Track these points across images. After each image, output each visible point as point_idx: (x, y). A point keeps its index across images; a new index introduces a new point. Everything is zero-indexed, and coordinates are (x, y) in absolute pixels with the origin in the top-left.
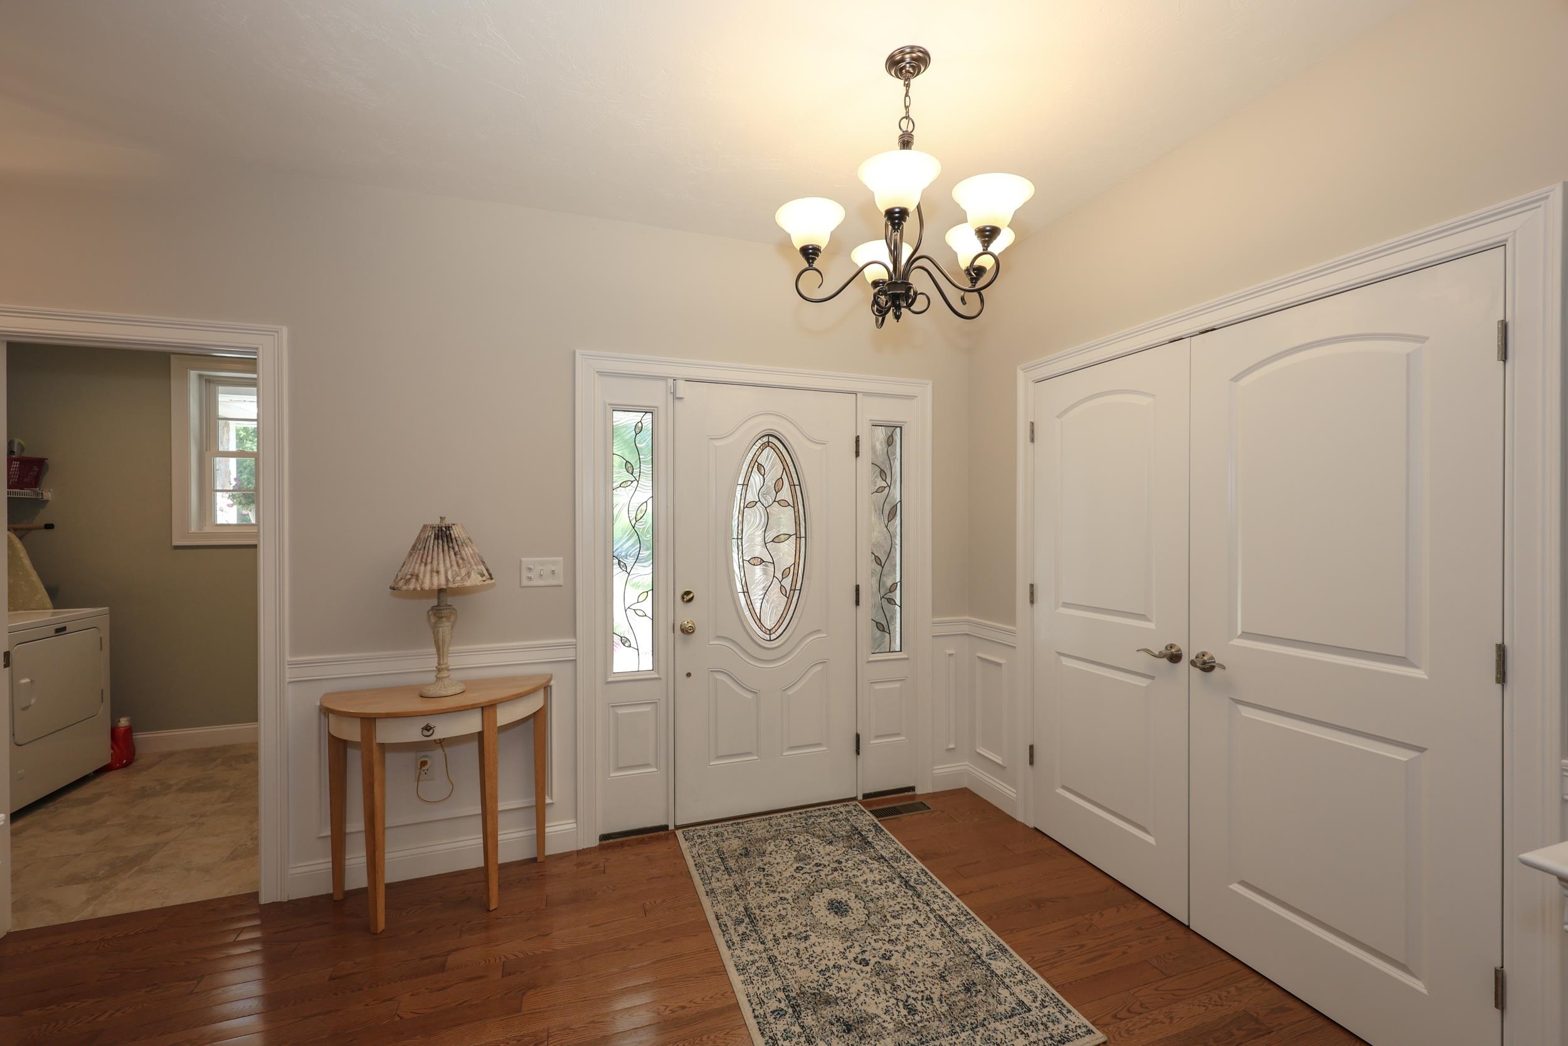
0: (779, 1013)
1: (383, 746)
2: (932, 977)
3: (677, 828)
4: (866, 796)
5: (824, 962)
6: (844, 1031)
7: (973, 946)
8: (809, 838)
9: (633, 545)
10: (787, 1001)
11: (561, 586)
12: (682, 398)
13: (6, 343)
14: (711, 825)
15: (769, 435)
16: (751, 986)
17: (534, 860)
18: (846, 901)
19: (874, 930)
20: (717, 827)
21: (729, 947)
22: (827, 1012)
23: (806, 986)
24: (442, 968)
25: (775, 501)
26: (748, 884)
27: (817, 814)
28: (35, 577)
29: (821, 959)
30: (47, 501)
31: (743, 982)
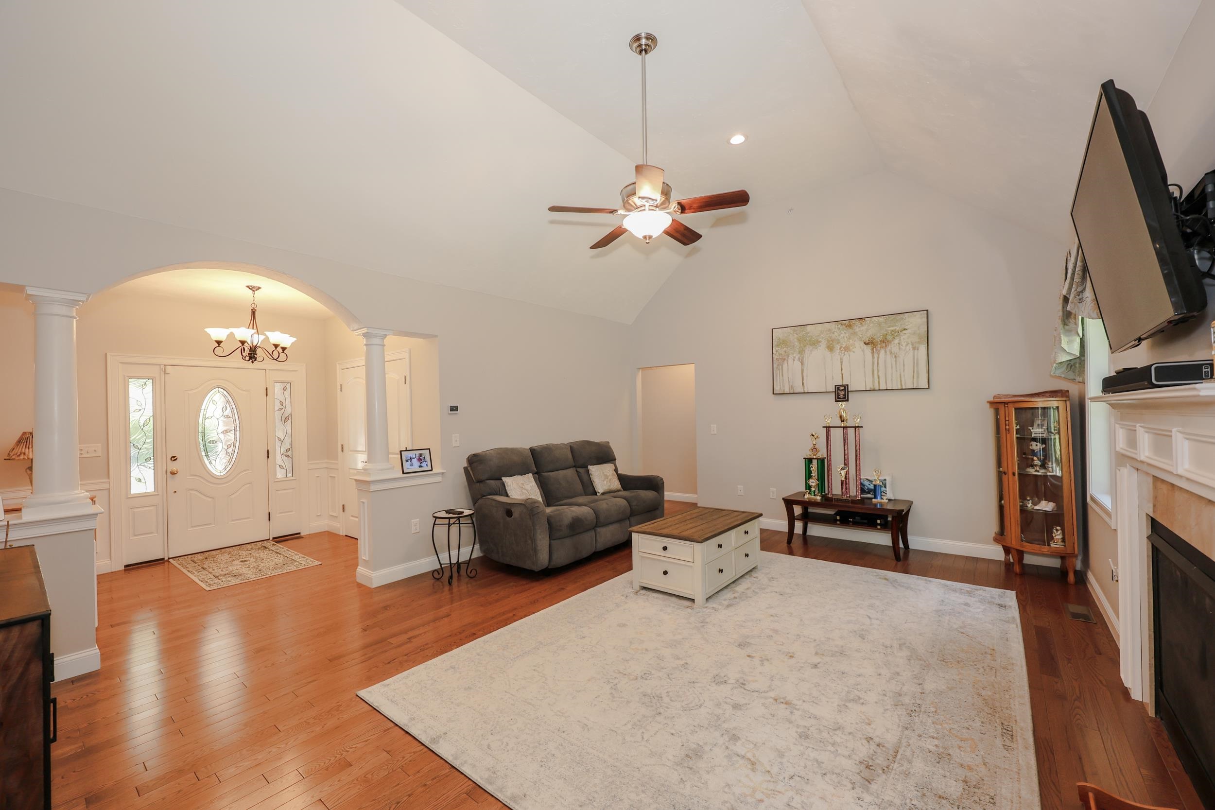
3: (170, 558)
4: (273, 538)
9: (142, 437)
11: (100, 457)
12: (169, 373)
14: (189, 556)
15: (218, 388)
18: (248, 559)
19: (256, 562)
20: (192, 556)
25: (222, 416)
26: (205, 563)
27: (247, 546)
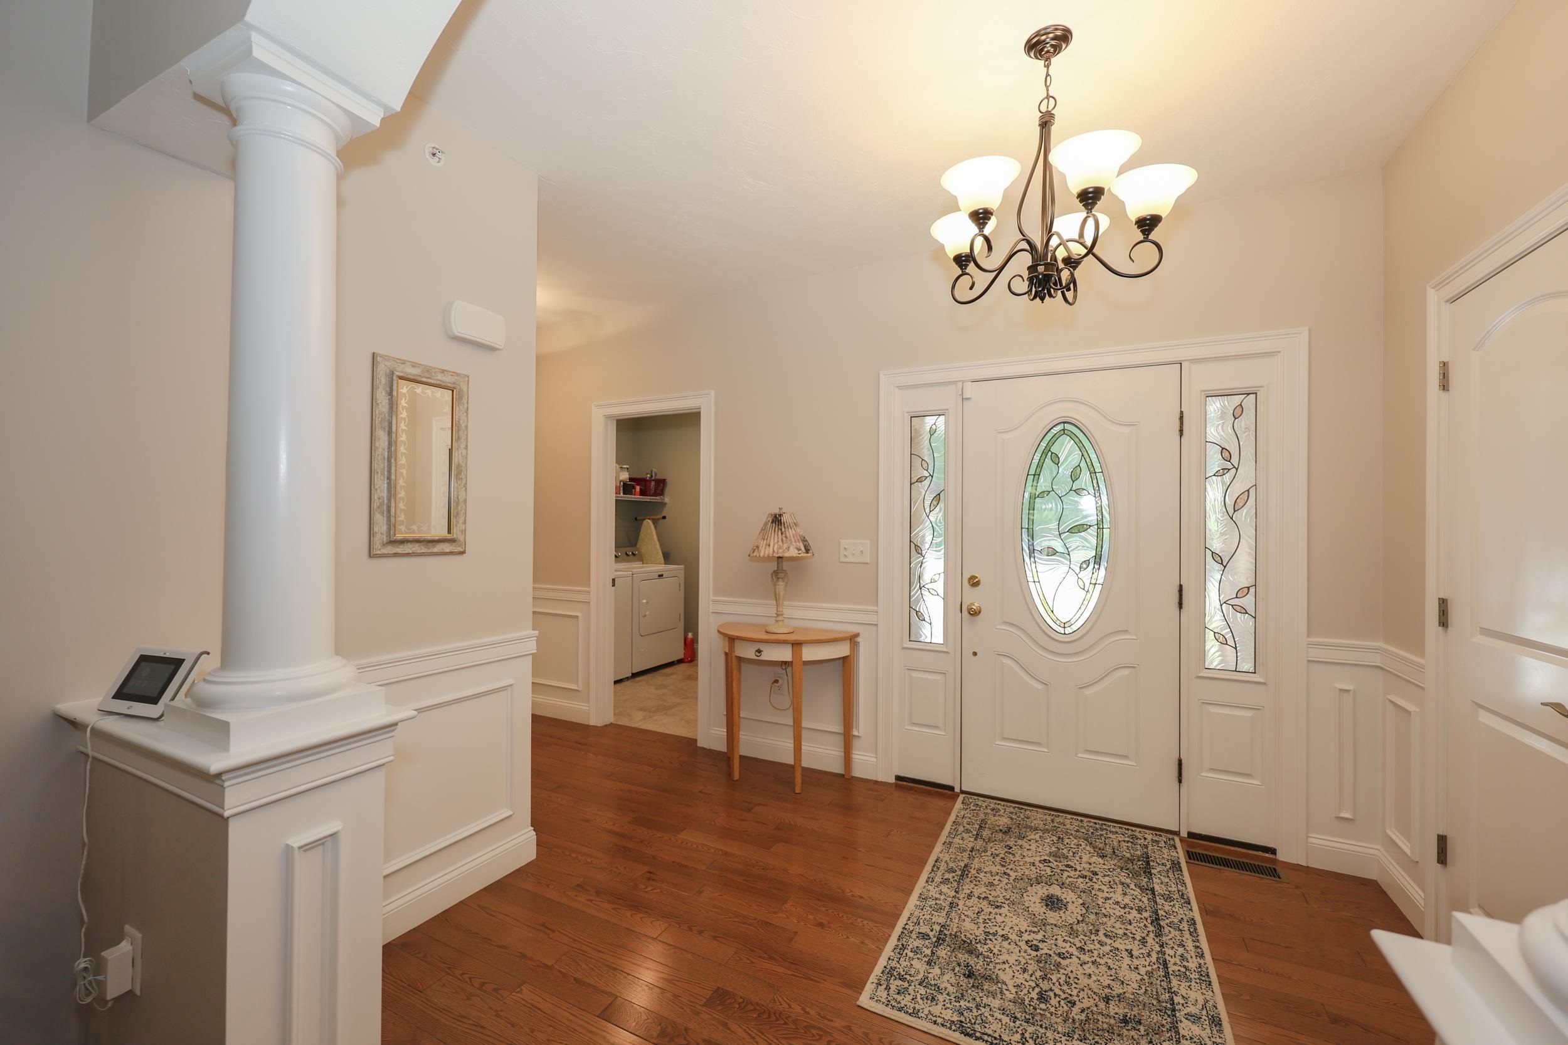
0: (924, 936)
1: (739, 659)
2: (1095, 993)
3: (963, 792)
4: (1191, 835)
5: (997, 928)
6: (964, 975)
7: (1177, 999)
8: (1083, 844)
10: (938, 933)
11: (867, 563)
12: (970, 398)
13: (615, 422)
14: (994, 801)
15: (1064, 423)
16: (920, 911)
17: (842, 776)
18: (1068, 902)
19: (1073, 932)
20: (998, 804)
21: (927, 882)
22: (963, 957)
23: (963, 934)
24: (749, 810)
25: (1071, 490)
26: (986, 851)
27: (1114, 830)
28: (658, 546)
29: (996, 926)
30: (666, 503)
31: (916, 906)
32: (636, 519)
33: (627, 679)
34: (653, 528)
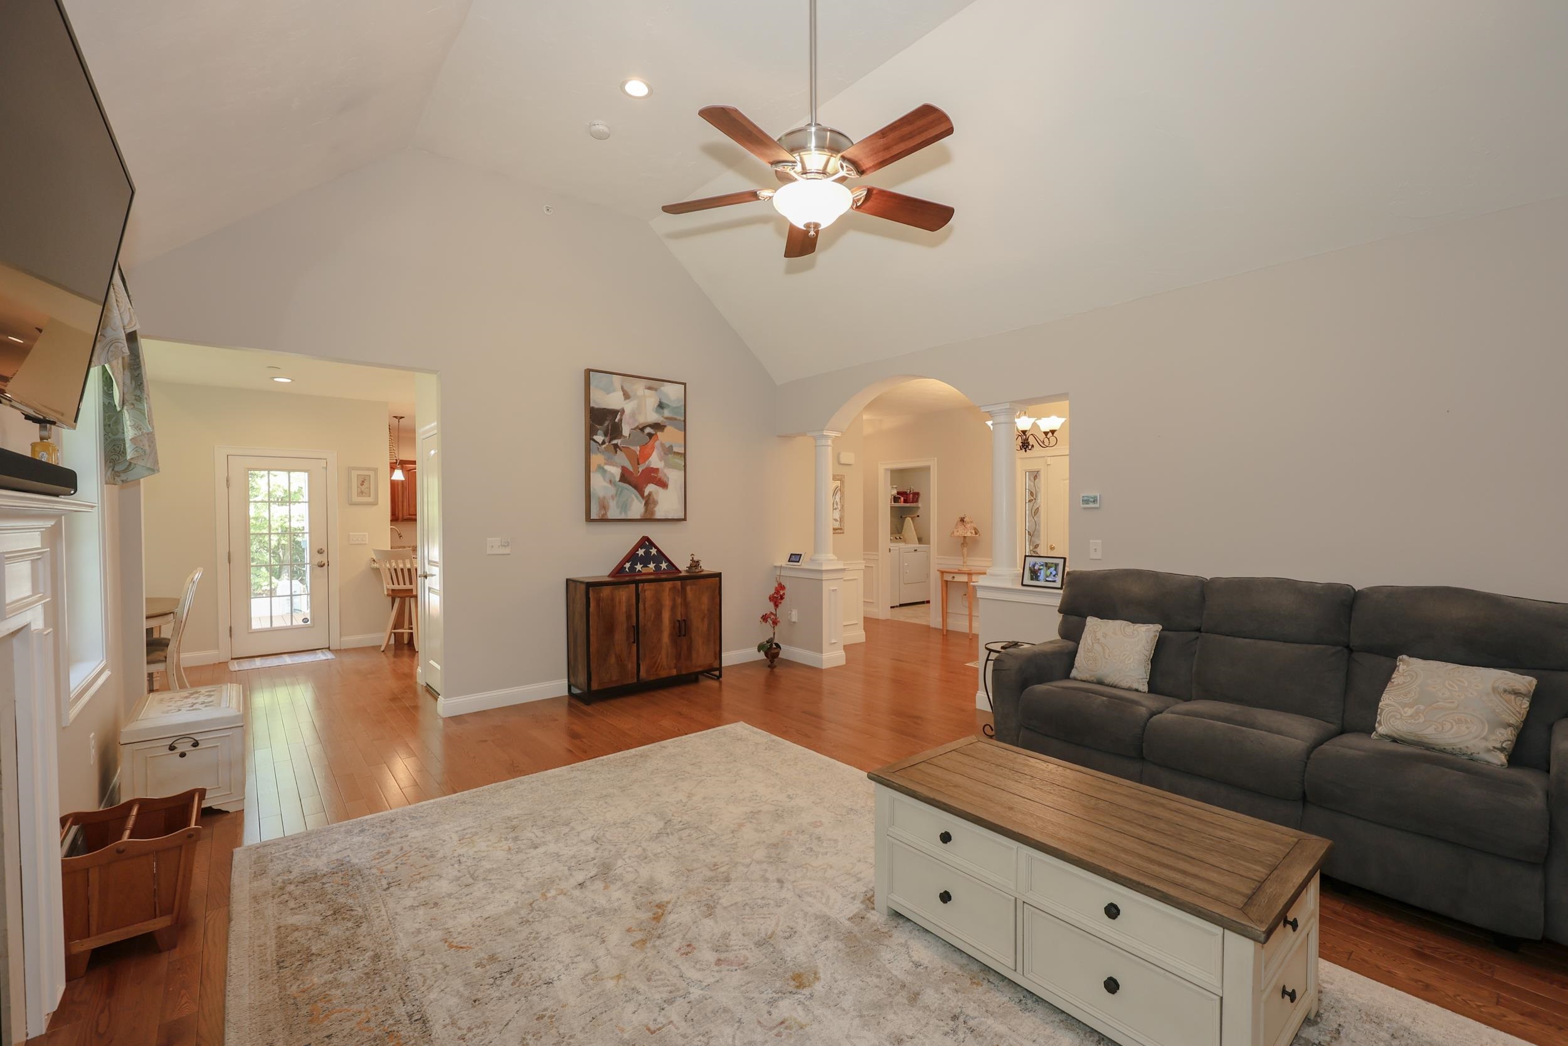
28: (914, 533)
30: (920, 507)
32: (901, 517)
33: (897, 606)
34: (912, 523)
